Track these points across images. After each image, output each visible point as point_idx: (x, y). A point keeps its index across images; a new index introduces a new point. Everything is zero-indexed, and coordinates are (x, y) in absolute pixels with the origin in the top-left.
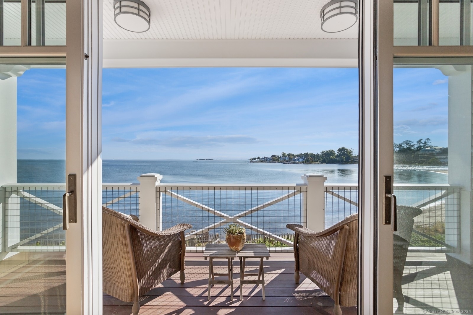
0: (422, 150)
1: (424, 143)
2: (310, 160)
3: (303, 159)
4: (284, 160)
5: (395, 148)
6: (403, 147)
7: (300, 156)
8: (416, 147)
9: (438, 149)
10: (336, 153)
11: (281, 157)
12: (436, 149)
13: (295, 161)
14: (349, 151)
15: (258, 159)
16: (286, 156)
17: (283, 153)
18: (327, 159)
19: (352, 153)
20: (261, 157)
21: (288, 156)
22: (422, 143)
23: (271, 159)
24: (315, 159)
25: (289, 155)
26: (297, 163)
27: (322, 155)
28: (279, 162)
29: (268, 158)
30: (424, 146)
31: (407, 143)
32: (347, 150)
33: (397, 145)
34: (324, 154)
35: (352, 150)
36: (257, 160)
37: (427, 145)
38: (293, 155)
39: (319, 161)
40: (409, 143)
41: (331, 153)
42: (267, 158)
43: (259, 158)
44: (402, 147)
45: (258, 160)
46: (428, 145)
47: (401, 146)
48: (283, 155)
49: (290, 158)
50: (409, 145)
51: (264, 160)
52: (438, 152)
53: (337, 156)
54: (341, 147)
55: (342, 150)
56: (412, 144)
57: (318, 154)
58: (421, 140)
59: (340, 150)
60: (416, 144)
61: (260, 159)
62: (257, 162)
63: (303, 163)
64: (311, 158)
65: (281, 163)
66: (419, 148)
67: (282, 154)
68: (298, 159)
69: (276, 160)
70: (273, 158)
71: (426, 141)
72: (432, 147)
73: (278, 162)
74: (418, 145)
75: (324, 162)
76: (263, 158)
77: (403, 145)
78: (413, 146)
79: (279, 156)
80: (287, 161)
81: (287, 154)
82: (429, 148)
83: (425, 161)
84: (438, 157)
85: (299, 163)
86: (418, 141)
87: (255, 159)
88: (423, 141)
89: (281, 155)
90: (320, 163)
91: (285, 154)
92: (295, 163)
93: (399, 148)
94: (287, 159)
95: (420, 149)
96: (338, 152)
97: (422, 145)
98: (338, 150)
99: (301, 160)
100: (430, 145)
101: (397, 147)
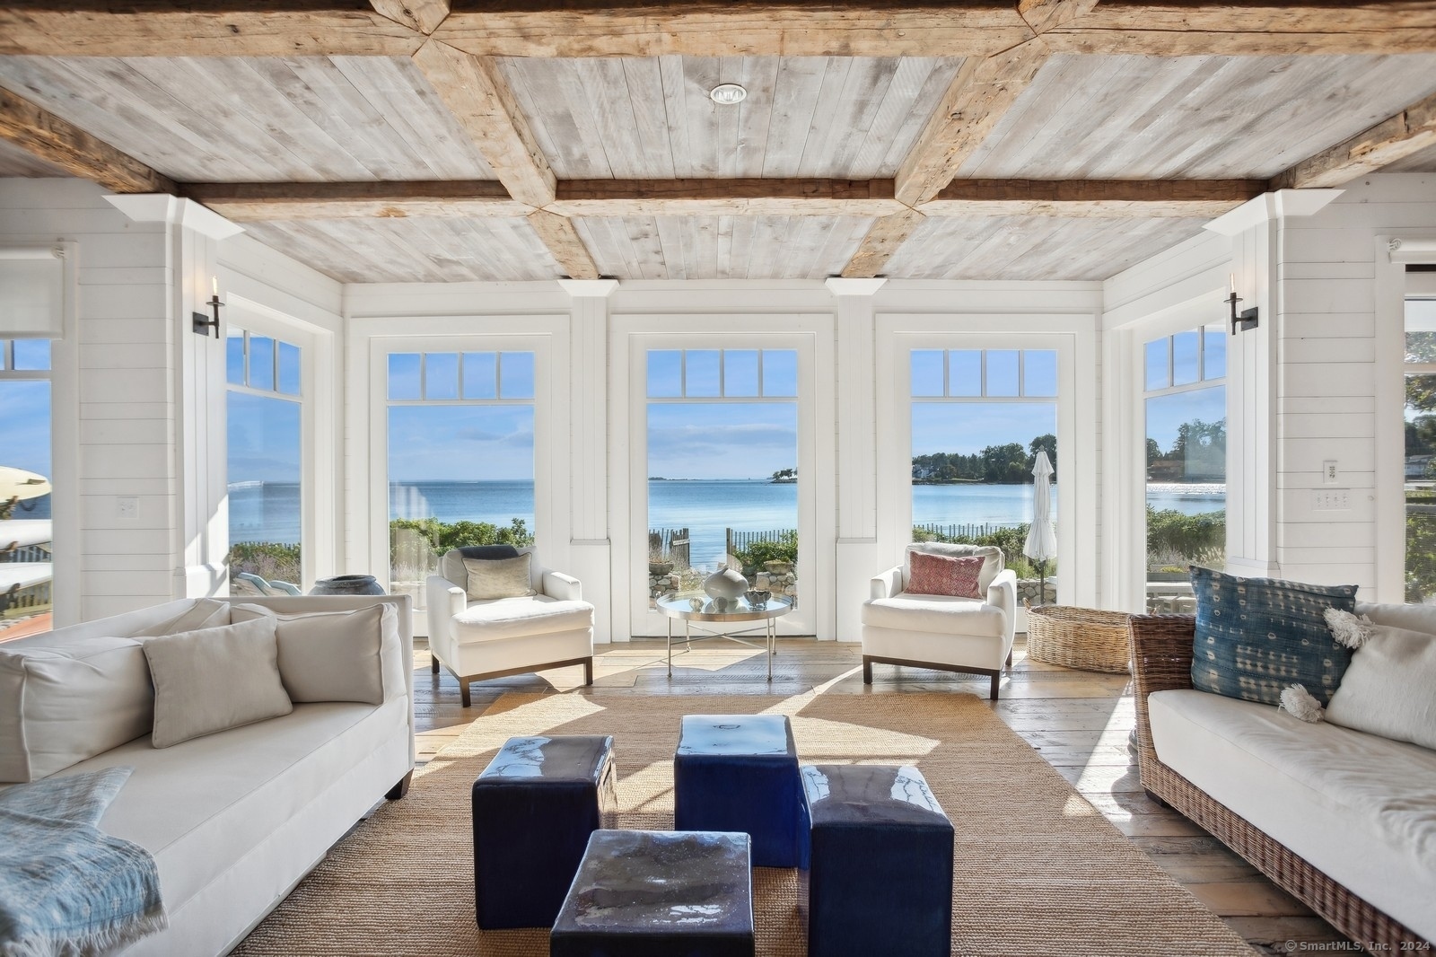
2: (951, 473)
3: (931, 471)
5: (1201, 437)
7: (923, 462)
10: (1026, 452)
18: (1001, 470)
24: (964, 470)
27: (987, 459)
34: (992, 456)
39: (978, 477)
41: (1012, 452)
54: (1040, 435)
55: (1046, 445)
57: (974, 457)
63: (928, 481)
64: (952, 467)
75: (991, 478)
85: (917, 481)
90: (980, 482)
96: (1030, 449)
99: (924, 472)
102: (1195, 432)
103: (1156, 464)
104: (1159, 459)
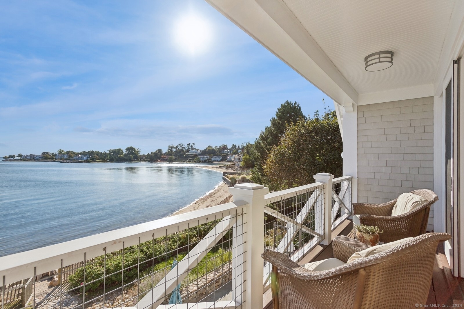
0: (190, 151)
2: (96, 158)
3: (88, 158)
4: (62, 159)
7: (84, 154)
8: (186, 148)
10: (125, 152)
11: (57, 155)
12: (198, 151)
13: (76, 159)
14: (137, 150)
15: (18, 156)
16: (64, 154)
17: (60, 150)
18: (115, 157)
19: (139, 152)
21: (67, 154)
23: (42, 157)
24: (101, 157)
25: (68, 152)
26: (80, 161)
27: (110, 153)
28: (54, 161)
29: (37, 156)
30: (191, 148)
31: (181, 145)
32: (135, 149)
34: (112, 153)
35: (139, 150)
36: (16, 158)
38: (74, 153)
39: (106, 160)
41: (119, 151)
43: (20, 155)
44: (178, 149)
45: (19, 158)
47: (177, 147)
48: (60, 152)
49: (70, 156)
50: (182, 147)
51: (29, 158)
52: (199, 153)
53: (125, 155)
54: (129, 146)
55: (131, 150)
57: (106, 153)
58: (190, 143)
59: (128, 149)
60: (187, 146)
61: (23, 157)
62: (17, 160)
63: (87, 161)
64: (97, 156)
65: (58, 161)
66: (188, 150)
67: (58, 151)
68: (82, 158)
69: (50, 158)
70: (45, 155)
71: (193, 145)
72: (196, 149)
73: (52, 161)
74: (188, 148)
75: (112, 160)
76: (27, 156)
78: (184, 148)
79: (53, 153)
80: (66, 160)
81: (65, 151)
82: (194, 150)
83: (191, 160)
84: (199, 157)
85: (82, 161)
87: (13, 156)
88: (190, 145)
89: (56, 152)
90: (107, 162)
91: (63, 151)
92: (76, 161)
93: (176, 150)
94: (65, 157)
95: (189, 151)
96: (126, 151)
97: (190, 147)
98: (127, 149)
99: (85, 158)
100: (194, 148)
101: (174, 148)
103: (162, 156)
104: (163, 155)
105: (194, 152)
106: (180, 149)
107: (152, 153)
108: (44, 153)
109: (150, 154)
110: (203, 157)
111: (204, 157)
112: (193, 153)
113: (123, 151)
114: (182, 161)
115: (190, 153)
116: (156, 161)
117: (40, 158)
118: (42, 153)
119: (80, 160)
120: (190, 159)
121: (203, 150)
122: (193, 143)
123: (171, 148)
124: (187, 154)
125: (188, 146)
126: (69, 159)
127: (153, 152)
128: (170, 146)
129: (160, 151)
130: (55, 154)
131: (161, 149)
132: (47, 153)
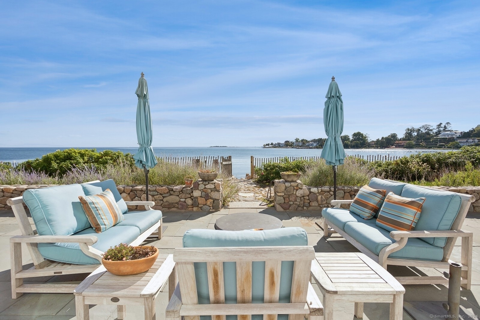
0: (442, 134)
1: (444, 127)
4: (298, 146)
5: (413, 133)
6: (422, 131)
7: (314, 141)
8: (435, 131)
9: (458, 133)
10: (351, 138)
11: (295, 142)
12: (456, 133)
14: (364, 136)
15: (271, 145)
16: (299, 142)
17: (297, 139)
19: (367, 138)
20: (274, 143)
21: (302, 142)
22: (442, 128)
23: (285, 145)
25: (302, 140)
28: (293, 148)
29: (282, 144)
30: (444, 130)
31: (426, 127)
32: (362, 134)
33: (415, 130)
35: (367, 136)
36: (270, 146)
37: (446, 129)
38: (307, 141)
40: (428, 127)
41: (346, 138)
42: (280, 143)
43: (272, 144)
44: (420, 132)
45: (272, 146)
46: (448, 129)
47: (419, 130)
48: (297, 140)
49: (304, 143)
50: (428, 130)
51: (277, 145)
52: (458, 136)
53: (352, 141)
54: (356, 132)
55: (358, 135)
56: (430, 129)
58: (441, 124)
59: (355, 135)
60: (436, 128)
61: (274, 145)
62: (270, 147)
63: (316, 147)
65: (295, 148)
66: (439, 132)
67: (295, 140)
68: (312, 144)
70: (287, 143)
71: (446, 125)
72: (452, 131)
73: (291, 147)
76: (276, 144)
77: (421, 130)
79: (292, 142)
80: (300, 146)
81: (300, 140)
82: (449, 132)
83: (442, 145)
84: (459, 141)
85: (312, 148)
86: (437, 125)
87: (268, 145)
88: (443, 126)
89: (294, 141)
92: (308, 147)
93: (417, 133)
94: (300, 144)
95: (440, 134)
96: (352, 137)
97: (442, 129)
98: (353, 135)
99: (315, 144)
100: (449, 129)
101: (415, 131)
102: (411, 131)
103: (397, 142)
104: (398, 140)
105: (448, 135)
106: (424, 132)
107: (383, 138)
108: (286, 142)
109: (380, 139)
110: (465, 140)
111: (467, 141)
112: (446, 136)
113: (350, 137)
114: (426, 147)
115: (440, 136)
116: (388, 148)
117: (284, 146)
118: (285, 142)
119: (311, 147)
120: (440, 145)
121: (467, 130)
122: (447, 123)
123: (409, 131)
124: (435, 137)
125: (438, 128)
126: (303, 146)
127: (385, 137)
128: (408, 129)
129: (394, 136)
130: (293, 142)
131: (395, 134)
132: (288, 142)
